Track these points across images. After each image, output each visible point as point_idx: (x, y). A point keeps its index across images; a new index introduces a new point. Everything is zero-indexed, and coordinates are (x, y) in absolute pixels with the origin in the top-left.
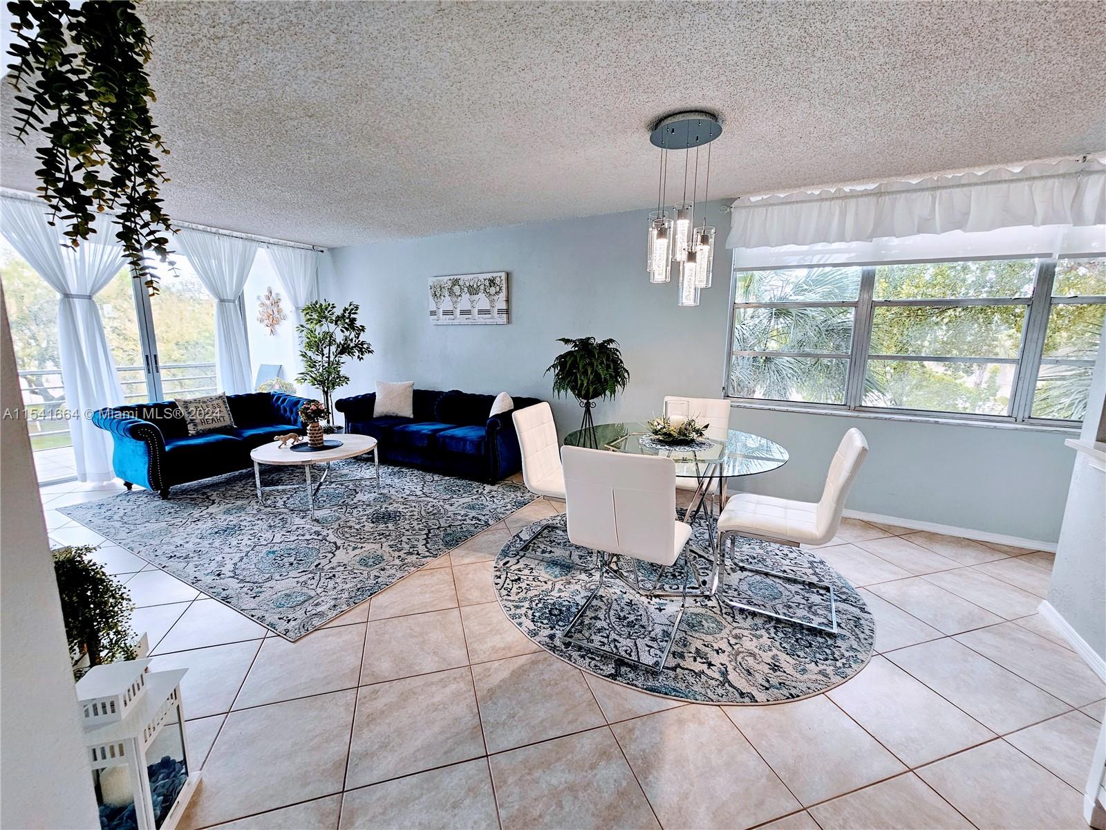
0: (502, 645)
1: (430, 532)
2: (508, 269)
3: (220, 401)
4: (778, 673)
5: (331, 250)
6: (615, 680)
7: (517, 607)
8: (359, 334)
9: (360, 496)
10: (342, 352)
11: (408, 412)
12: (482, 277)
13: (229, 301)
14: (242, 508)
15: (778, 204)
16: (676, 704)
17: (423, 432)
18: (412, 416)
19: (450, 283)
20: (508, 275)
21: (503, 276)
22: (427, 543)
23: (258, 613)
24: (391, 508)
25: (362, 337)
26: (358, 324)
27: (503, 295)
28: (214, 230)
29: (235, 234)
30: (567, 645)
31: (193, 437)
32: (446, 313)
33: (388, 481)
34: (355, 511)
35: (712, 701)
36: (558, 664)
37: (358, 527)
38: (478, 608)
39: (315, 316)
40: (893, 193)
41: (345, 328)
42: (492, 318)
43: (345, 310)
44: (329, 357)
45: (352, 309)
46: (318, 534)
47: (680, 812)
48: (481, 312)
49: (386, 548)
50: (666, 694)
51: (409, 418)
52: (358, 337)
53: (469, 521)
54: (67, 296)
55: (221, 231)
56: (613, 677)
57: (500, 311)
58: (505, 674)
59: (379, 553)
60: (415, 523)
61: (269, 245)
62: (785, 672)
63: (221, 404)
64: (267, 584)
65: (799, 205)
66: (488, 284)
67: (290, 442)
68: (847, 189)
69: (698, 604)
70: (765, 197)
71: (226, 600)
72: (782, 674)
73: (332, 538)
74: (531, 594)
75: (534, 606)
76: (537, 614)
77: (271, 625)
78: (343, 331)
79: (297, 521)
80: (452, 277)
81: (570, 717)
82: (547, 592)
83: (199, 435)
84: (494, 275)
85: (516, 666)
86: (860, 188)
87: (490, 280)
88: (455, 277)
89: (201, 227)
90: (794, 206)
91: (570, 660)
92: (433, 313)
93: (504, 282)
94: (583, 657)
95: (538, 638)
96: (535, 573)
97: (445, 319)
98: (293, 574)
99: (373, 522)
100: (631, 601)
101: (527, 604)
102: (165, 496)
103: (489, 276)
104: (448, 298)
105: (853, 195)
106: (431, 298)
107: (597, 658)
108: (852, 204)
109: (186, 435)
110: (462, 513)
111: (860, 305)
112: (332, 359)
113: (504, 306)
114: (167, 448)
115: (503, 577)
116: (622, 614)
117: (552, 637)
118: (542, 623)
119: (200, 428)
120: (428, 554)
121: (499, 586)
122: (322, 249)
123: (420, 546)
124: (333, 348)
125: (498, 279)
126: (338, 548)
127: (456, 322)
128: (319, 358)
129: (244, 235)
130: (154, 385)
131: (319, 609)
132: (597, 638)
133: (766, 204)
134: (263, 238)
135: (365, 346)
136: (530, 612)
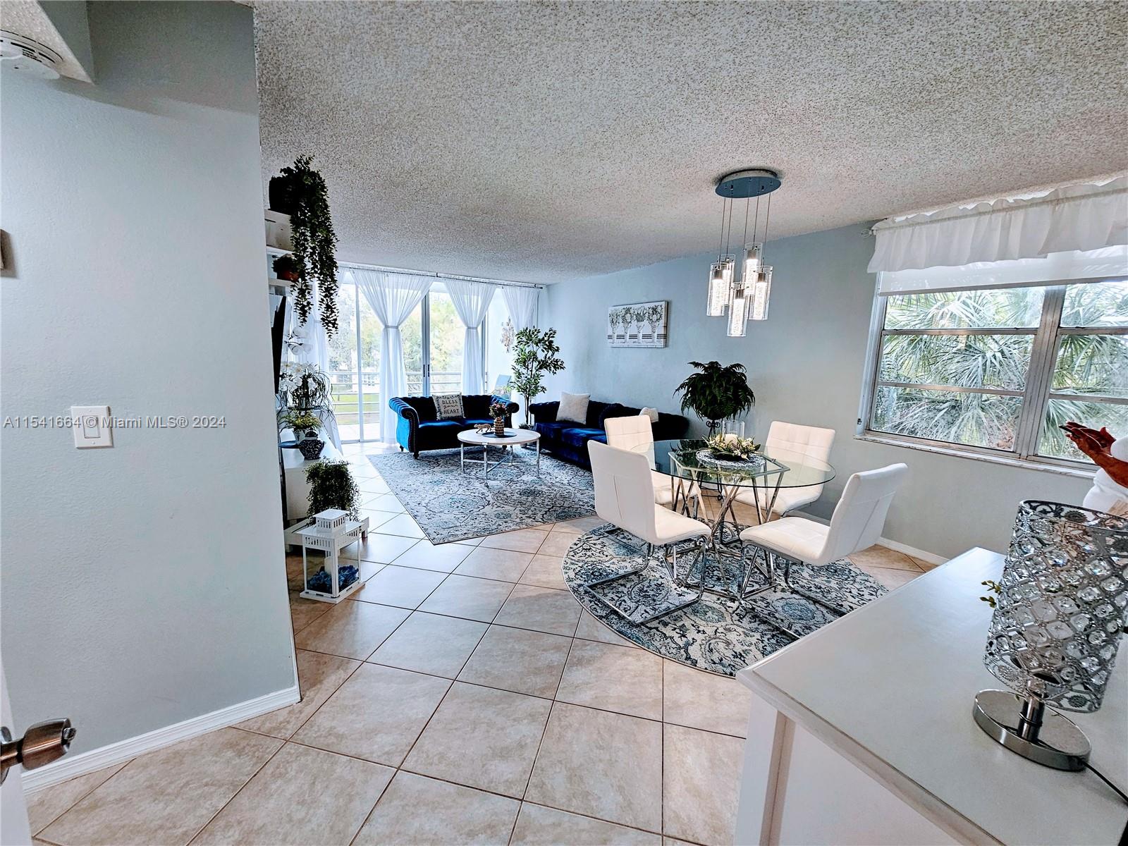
0: (545, 580)
1: (552, 508)
2: (668, 299)
3: (457, 399)
4: (738, 660)
5: (548, 286)
6: (601, 619)
7: (573, 564)
8: (554, 354)
9: (525, 478)
10: (541, 368)
11: (582, 419)
12: (647, 306)
13: (473, 328)
14: (452, 471)
15: (927, 223)
16: (631, 645)
17: (581, 435)
18: (585, 423)
19: (624, 312)
20: (668, 304)
21: (663, 304)
22: (546, 514)
23: (426, 527)
24: (539, 488)
25: (557, 356)
26: (555, 345)
27: (662, 322)
28: (469, 278)
29: (482, 280)
30: (586, 592)
31: (439, 421)
32: (620, 337)
33: (550, 471)
34: (514, 485)
35: (660, 653)
36: (573, 599)
37: (509, 495)
38: (547, 557)
39: (524, 339)
40: (1073, 198)
41: (545, 348)
42: (653, 342)
43: (546, 334)
44: (531, 371)
45: (551, 334)
46: (483, 494)
47: (576, 687)
48: (645, 336)
49: (517, 511)
50: (629, 638)
51: (582, 424)
52: (552, 355)
53: (586, 507)
54: (387, 327)
55: (473, 279)
56: (601, 617)
57: (658, 335)
58: (534, 594)
59: (510, 513)
60: (547, 500)
61: (504, 286)
62: (744, 661)
63: (458, 401)
64: (439, 514)
65: (951, 223)
66: (651, 312)
67: (484, 430)
68: (1011, 200)
69: (719, 602)
70: (910, 217)
71: (415, 517)
72: (742, 662)
73: (489, 498)
74: (589, 559)
75: (585, 567)
76: (582, 571)
77: (428, 534)
78: (543, 351)
79: (477, 484)
80: (625, 307)
81: (554, 626)
82: (601, 562)
83: (442, 420)
84: (657, 304)
85: (542, 592)
86: (1027, 197)
87: (653, 308)
88: (628, 306)
89: (461, 277)
90: (946, 223)
91: (580, 600)
92: (610, 337)
93: (663, 310)
94: (591, 602)
95: (570, 583)
96: (605, 549)
97: (618, 342)
98: (456, 512)
99: (520, 494)
100: (662, 584)
101: (580, 564)
102: (416, 456)
103: (652, 305)
104: (621, 324)
105: (1018, 206)
106: (609, 324)
107: (600, 605)
108: (1019, 216)
109: (434, 420)
110: (585, 500)
111: (1040, 333)
112: (533, 373)
113: (662, 332)
114: (420, 426)
115: (579, 545)
116: (645, 589)
117: (580, 586)
118: (581, 577)
119: (443, 415)
120: (541, 520)
121: (571, 550)
122: (541, 286)
123: (539, 515)
124: (535, 364)
125: (659, 308)
126: (488, 504)
127: (626, 345)
128: (525, 371)
129: (487, 281)
130: (426, 386)
131: (456, 533)
132: (610, 595)
133: (912, 224)
134: (500, 282)
135: (559, 363)
136: (579, 569)
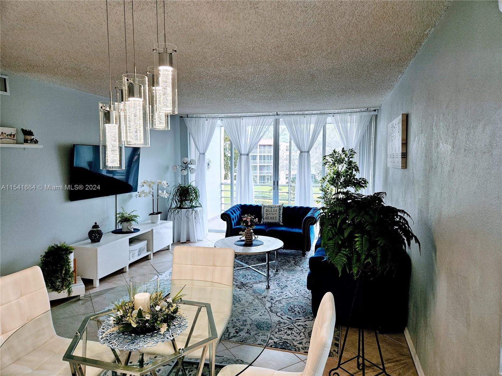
5: (380, 108)
13: (305, 152)
19: (391, 129)
20: (407, 117)
21: (401, 118)
32: (390, 156)
48: (396, 156)
61: (335, 115)
63: (278, 210)
88: (392, 123)
89: (296, 113)
97: (390, 162)
104: (391, 142)
106: (388, 143)
114: (234, 227)
119: (265, 221)
130: (275, 195)
134: (330, 111)
